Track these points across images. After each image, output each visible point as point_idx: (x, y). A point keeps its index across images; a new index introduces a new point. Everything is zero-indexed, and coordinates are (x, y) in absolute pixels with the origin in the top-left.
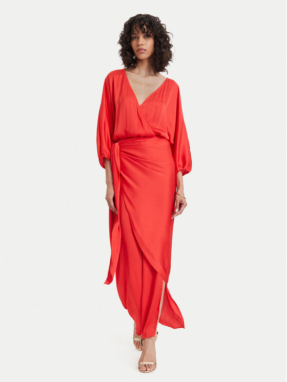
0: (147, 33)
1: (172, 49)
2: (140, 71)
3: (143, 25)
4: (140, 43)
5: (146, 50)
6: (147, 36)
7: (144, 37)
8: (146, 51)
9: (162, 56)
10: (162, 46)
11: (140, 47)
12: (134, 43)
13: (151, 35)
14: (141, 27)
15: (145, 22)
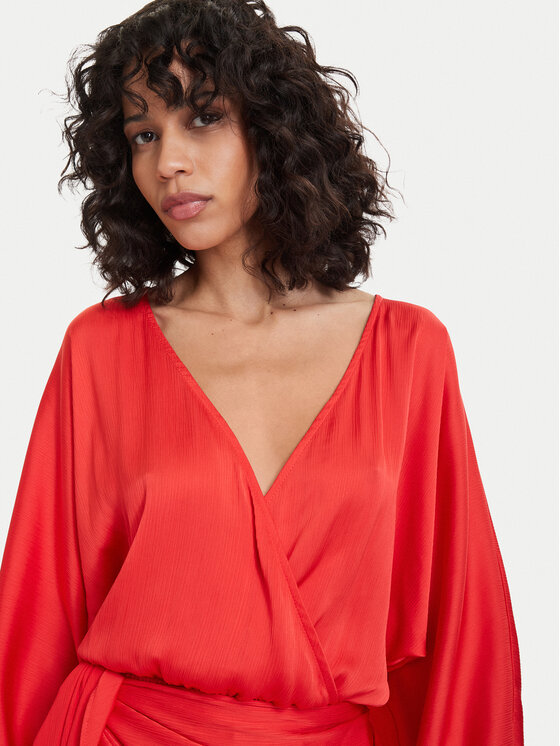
0: (192, 100)
1: (369, 150)
2: (220, 297)
3: (167, 60)
4: (170, 163)
5: (207, 199)
6: (201, 116)
7: (188, 124)
8: (211, 207)
9: (301, 218)
10: (289, 162)
11: (173, 189)
12: (142, 169)
13: (222, 103)
14: (157, 74)
15: (173, 42)
